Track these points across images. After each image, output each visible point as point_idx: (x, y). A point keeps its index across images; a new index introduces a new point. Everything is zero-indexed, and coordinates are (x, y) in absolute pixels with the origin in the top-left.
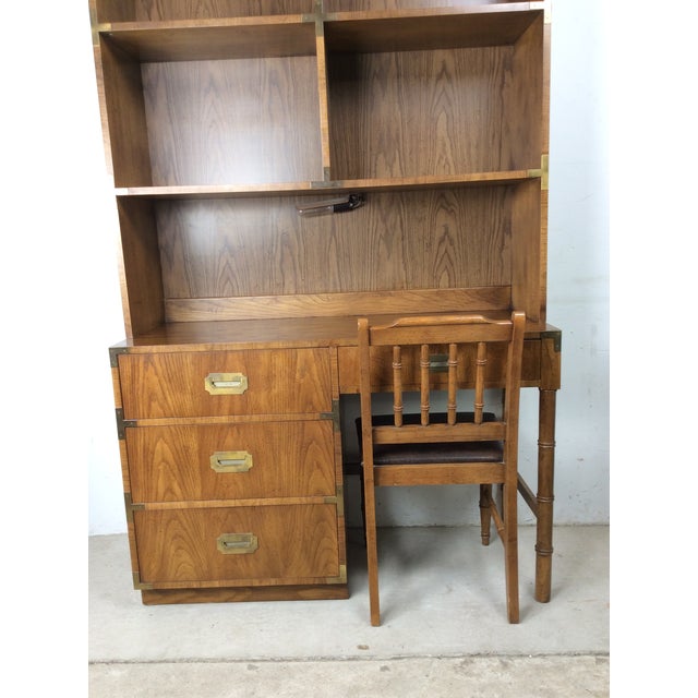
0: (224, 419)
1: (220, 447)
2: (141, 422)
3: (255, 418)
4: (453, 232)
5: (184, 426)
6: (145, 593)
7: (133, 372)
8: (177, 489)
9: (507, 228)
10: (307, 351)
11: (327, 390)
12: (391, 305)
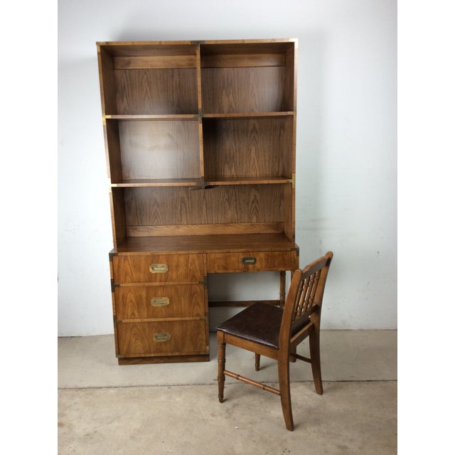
0: (157, 284)
1: (155, 295)
2: (121, 285)
3: (171, 283)
4: (258, 197)
5: (140, 287)
6: (120, 360)
7: (119, 263)
8: (136, 314)
9: (282, 197)
10: (193, 255)
11: (202, 272)
12: (230, 230)
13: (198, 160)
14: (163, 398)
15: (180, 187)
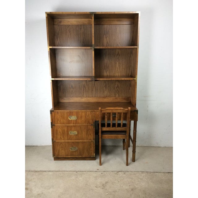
0: (72, 125)
1: (71, 130)
2: (56, 125)
3: (78, 125)
4: (119, 86)
5: (64, 126)
6: (54, 158)
7: (55, 115)
8: (62, 138)
9: (130, 85)
10: (89, 112)
11: (92, 120)
12: (106, 100)
13: (92, 68)
14: (73, 177)
15: (83, 80)
